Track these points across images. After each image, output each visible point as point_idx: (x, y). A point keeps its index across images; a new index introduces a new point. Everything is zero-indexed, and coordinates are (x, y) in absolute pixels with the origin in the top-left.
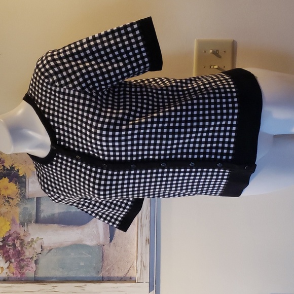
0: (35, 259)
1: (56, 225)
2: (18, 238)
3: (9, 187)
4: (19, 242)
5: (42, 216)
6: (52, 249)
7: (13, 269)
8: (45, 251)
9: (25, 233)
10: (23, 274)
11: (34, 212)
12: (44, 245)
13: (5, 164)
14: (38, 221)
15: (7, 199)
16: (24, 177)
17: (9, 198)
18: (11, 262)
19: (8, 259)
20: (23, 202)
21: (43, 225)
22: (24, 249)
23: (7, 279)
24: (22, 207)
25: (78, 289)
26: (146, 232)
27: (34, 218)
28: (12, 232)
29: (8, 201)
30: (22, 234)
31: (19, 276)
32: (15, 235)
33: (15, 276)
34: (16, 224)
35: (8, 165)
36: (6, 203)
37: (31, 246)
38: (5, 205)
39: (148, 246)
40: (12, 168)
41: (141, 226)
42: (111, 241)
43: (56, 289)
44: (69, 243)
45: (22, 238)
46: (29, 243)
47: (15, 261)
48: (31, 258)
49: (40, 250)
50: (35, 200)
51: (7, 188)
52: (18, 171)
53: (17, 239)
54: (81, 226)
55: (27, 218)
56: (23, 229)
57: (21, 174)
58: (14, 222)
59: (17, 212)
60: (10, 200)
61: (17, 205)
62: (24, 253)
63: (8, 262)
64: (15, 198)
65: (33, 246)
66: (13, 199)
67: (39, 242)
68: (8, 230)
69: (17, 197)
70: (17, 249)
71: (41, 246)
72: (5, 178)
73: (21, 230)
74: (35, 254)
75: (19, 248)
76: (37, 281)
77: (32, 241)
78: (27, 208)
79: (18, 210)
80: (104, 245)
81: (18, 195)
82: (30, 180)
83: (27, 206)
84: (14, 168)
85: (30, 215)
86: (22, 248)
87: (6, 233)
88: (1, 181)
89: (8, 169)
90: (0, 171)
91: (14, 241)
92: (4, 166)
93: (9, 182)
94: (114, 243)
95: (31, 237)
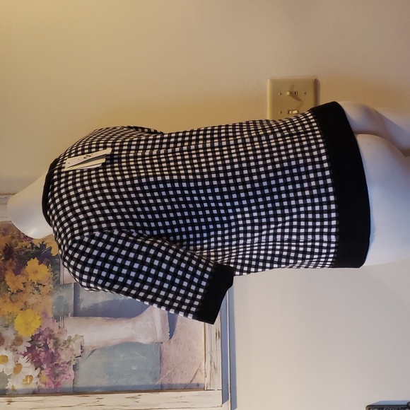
0: (73, 363)
1: (99, 318)
2: (51, 337)
3: (39, 270)
4: (52, 341)
5: (82, 306)
6: (94, 350)
7: (45, 378)
8: (87, 353)
9: (60, 330)
10: (59, 384)
11: (71, 302)
12: (85, 345)
13: (33, 242)
14: (77, 313)
15: (37, 286)
17: (39, 284)
18: (42, 369)
19: (38, 364)
20: (57, 290)
21: (83, 319)
22: (59, 351)
23: (36, 391)
24: (56, 296)
25: (131, 401)
27: (71, 309)
28: (43, 329)
29: (37, 289)
30: (56, 332)
31: (53, 387)
32: (48, 333)
33: (48, 387)
34: (49, 318)
35: (37, 242)
36: (36, 292)
37: (67, 347)
38: (33, 294)
39: (219, 341)
40: (43, 245)
42: (171, 336)
43: (101, 402)
44: (117, 342)
45: (56, 336)
46: (65, 343)
47: (48, 367)
48: (68, 362)
49: (80, 351)
50: (72, 286)
51: (37, 272)
52: (50, 248)
53: (50, 339)
54: (132, 319)
55: (62, 310)
56: (57, 324)
57: (54, 253)
58: (46, 315)
59: (49, 303)
60: (40, 287)
61: (50, 293)
62: (59, 355)
63: (39, 369)
64: (46, 284)
65: (70, 346)
66: (44, 286)
67: (78, 341)
68: (38, 327)
69: (50, 283)
70: (50, 352)
71: (81, 347)
72: (34, 258)
73: (55, 327)
74: (74, 358)
75: (53, 350)
76: (76, 392)
77: (70, 340)
78: (63, 297)
79: (51, 300)
80: (162, 343)
81: (51, 281)
83: (61, 295)
84: (45, 245)
85: (66, 306)
86: (56, 349)
87: (35, 331)
88: (28, 263)
89: (37, 248)
90: (27, 250)
91: (46, 340)
92: (32, 244)
93: (39, 264)
94: (175, 340)
95: (68, 335)
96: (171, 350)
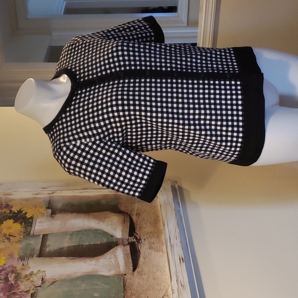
0: (32, 292)
1: (64, 258)
2: (12, 272)
3: (12, 227)
4: (13, 275)
5: (48, 250)
6: (56, 281)
8: (47, 284)
9: (23, 267)
11: (38, 247)
12: (46, 278)
13: (12, 209)
14: (41, 254)
15: (8, 237)
16: (32, 218)
17: (10, 236)
20: (26, 239)
21: (47, 258)
22: (19, 282)
24: (24, 243)
26: (178, 251)
27: (37, 252)
28: (7, 266)
29: (8, 239)
30: (19, 268)
32: (11, 269)
34: (14, 259)
35: (15, 210)
36: (6, 240)
37: (28, 279)
38: (4, 242)
40: (20, 211)
41: (171, 246)
42: (134, 270)
44: (79, 274)
45: (18, 272)
46: (26, 276)
48: (27, 291)
49: (41, 282)
50: (41, 236)
51: (10, 228)
52: (26, 213)
54: (96, 258)
55: (29, 253)
56: (21, 263)
57: (28, 216)
58: (12, 257)
59: (17, 248)
60: (11, 238)
61: (19, 241)
62: (18, 286)
64: (17, 235)
65: (31, 279)
66: (14, 237)
67: (40, 275)
68: (2, 265)
69: (21, 235)
70: (9, 283)
71: (42, 279)
72: (10, 219)
73: (19, 265)
74: (33, 287)
75: (13, 282)
77: (31, 274)
78: (30, 244)
79: (19, 246)
80: (125, 275)
81: (22, 234)
82: (38, 220)
83: (30, 242)
84: (22, 211)
85: (33, 250)
86: (16, 281)
88: (4, 222)
89: (14, 213)
90: (6, 215)
91: (8, 274)
92: (11, 211)
93: (14, 223)
94: (139, 272)
95: (30, 270)
96: (135, 280)
